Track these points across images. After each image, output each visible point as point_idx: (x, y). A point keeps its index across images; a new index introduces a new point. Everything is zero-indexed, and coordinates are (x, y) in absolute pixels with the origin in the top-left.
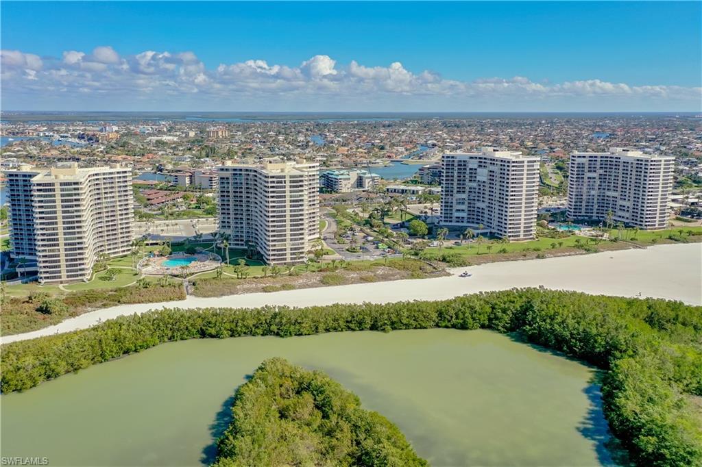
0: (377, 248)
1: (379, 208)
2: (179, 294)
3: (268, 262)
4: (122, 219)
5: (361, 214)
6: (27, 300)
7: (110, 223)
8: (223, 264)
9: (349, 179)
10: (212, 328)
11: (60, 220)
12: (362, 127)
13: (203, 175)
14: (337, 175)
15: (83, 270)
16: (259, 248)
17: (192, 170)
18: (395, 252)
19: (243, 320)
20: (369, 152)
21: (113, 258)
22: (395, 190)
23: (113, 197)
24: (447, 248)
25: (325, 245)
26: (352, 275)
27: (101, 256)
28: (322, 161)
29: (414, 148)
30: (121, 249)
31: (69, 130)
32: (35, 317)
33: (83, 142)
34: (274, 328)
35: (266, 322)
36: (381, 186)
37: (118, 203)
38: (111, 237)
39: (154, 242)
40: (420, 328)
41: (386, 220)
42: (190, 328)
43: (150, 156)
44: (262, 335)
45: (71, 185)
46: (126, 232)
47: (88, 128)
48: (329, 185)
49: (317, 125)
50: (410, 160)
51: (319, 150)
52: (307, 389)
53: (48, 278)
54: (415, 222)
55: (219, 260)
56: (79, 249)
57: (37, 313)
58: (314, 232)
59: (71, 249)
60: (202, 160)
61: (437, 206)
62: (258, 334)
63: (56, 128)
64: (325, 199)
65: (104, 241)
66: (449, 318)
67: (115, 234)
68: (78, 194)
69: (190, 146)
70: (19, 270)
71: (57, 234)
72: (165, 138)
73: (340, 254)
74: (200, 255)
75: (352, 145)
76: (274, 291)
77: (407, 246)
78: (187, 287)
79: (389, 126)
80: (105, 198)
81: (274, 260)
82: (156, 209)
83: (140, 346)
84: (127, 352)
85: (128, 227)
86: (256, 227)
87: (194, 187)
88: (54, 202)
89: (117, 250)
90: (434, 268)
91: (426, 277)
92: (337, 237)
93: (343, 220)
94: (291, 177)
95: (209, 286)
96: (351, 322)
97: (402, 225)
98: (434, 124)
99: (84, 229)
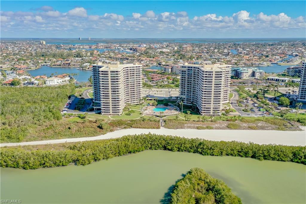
0: (260, 110)
1: (262, 88)
2: (157, 126)
3: (201, 113)
4: (137, 88)
5: (252, 91)
6: (95, 121)
7: (132, 90)
8: (180, 112)
9: (248, 72)
10: (169, 146)
11: (110, 88)
12: (257, 45)
13: (177, 68)
14: (242, 70)
15: (119, 110)
16: (198, 106)
17: (173, 65)
18: (270, 114)
19: (185, 143)
20: (260, 58)
21: (132, 105)
22: (272, 79)
23: (134, 78)
24: (301, 114)
25: (231, 106)
26: (244, 125)
27: (127, 104)
28: (235, 62)
29: (285, 57)
30: (136, 101)
31: (127, 46)
32: (96, 130)
33: (131, 51)
34: (200, 150)
35: (196, 146)
36: (265, 77)
37: (136, 81)
38: (132, 96)
39: (151, 99)
40: (281, 161)
41: (266, 95)
42: (159, 144)
43: (157, 58)
44: (194, 152)
45: (115, 72)
46: (139, 94)
47: (134, 45)
48: (237, 75)
49: (234, 44)
50: (282, 63)
51: (233, 57)
52: (212, 190)
53: (105, 112)
54: (282, 98)
55: (178, 110)
56: (118, 101)
57: (98, 128)
58: (226, 99)
59: (114, 101)
60: (178, 60)
61: (297, 89)
62: (192, 152)
63: (122, 46)
64: (234, 82)
65: (129, 97)
66: (300, 158)
67: (134, 94)
68: (118, 77)
69: (174, 54)
70: (95, 108)
71: (109, 94)
72: (164, 50)
73: (239, 112)
74: (170, 107)
75: (251, 55)
76: (202, 129)
77: (277, 110)
78: (162, 122)
79: (272, 45)
80: (130, 78)
81: (204, 113)
82: (155, 83)
83: (136, 150)
84: (130, 152)
85: (140, 92)
86: (197, 96)
87: (173, 73)
88: (108, 79)
89: (134, 102)
90: (292, 125)
91: (287, 130)
92: (239, 103)
93: (242, 94)
94: (216, 72)
95: (171, 123)
96: (241, 152)
97: (275, 99)
98: (297, 44)
99: (120, 92)
